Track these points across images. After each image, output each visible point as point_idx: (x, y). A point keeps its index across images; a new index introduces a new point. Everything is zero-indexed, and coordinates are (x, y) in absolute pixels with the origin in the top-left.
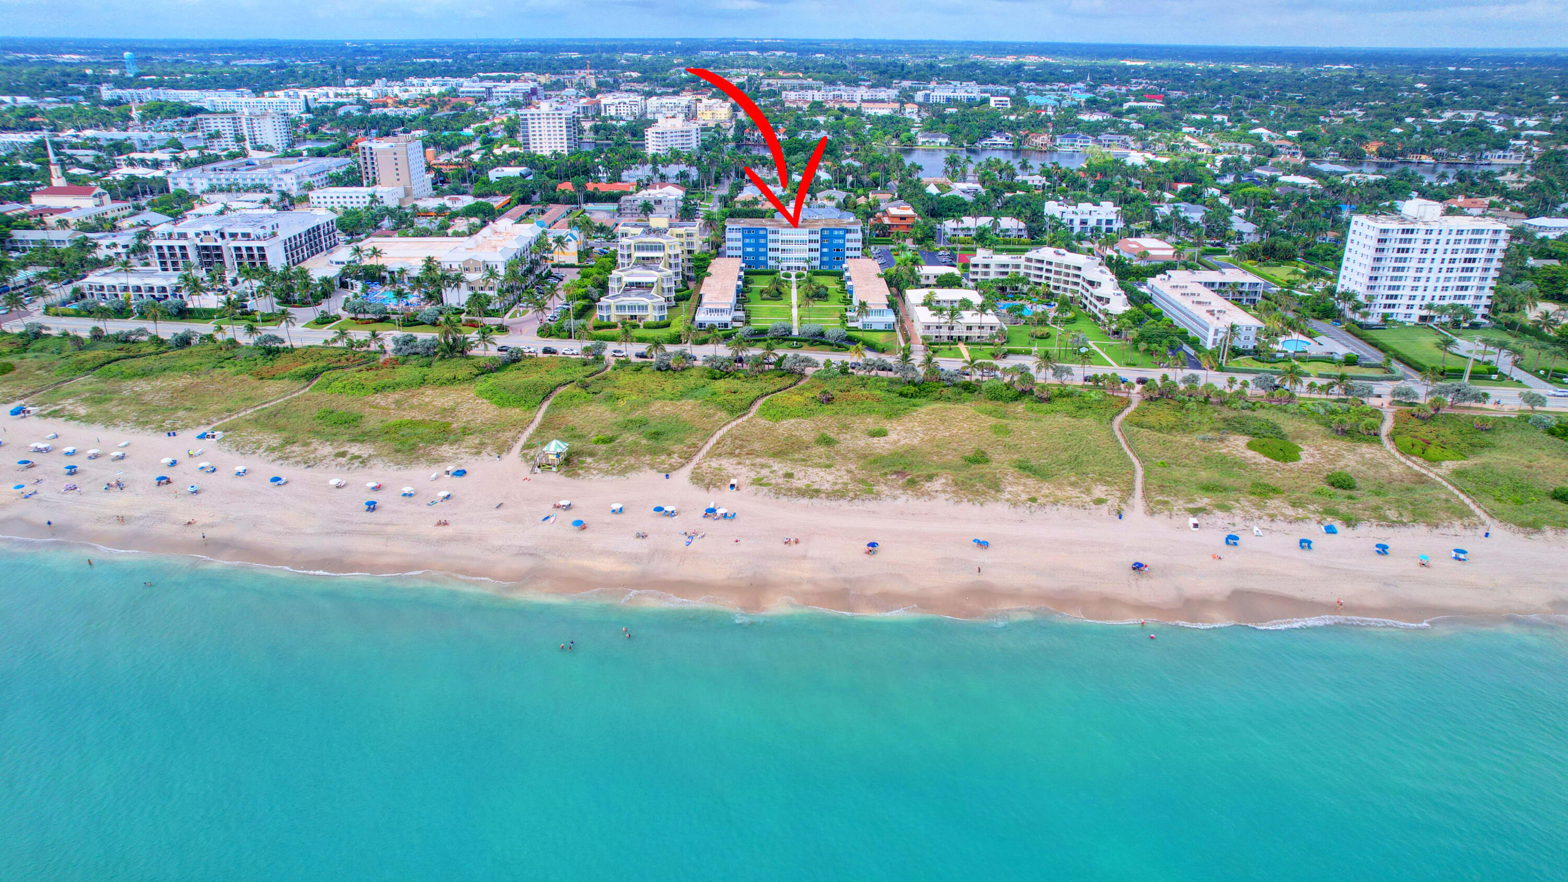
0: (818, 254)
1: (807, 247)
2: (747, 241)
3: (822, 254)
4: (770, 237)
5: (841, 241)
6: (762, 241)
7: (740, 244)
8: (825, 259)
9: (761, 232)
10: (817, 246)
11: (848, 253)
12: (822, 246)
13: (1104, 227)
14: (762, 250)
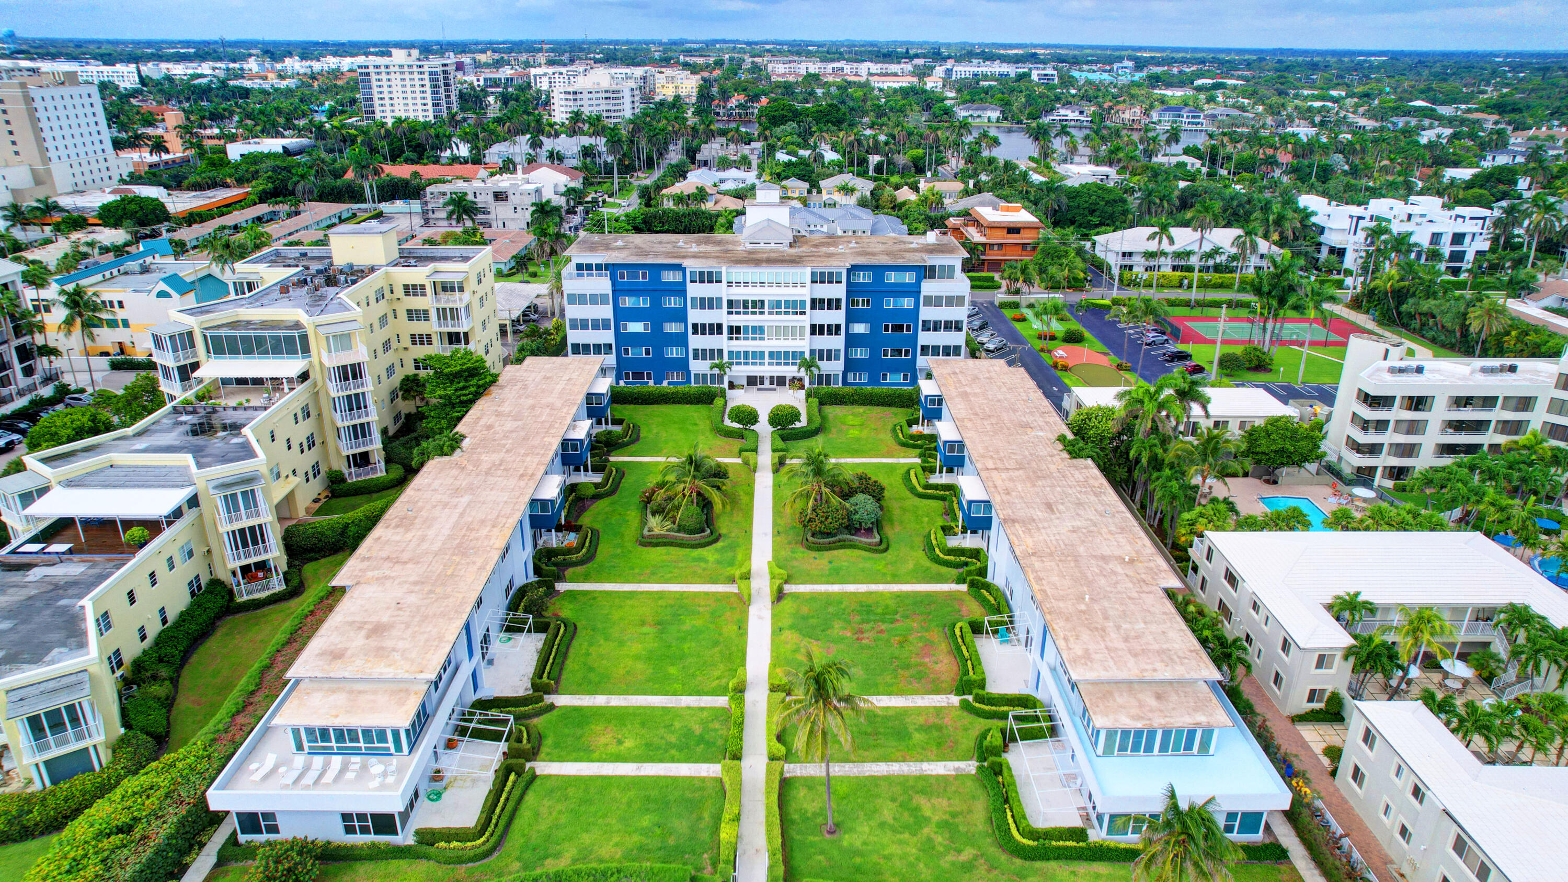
0: (837, 342)
1: (805, 321)
2: (628, 302)
3: (852, 341)
4: (695, 290)
5: (907, 303)
6: (672, 302)
7: (606, 312)
8: (860, 353)
9: (669, 277)
10: (837, 317)
11: (925, 338)
12: (852, 318)
13: (1446, 249)
14: (672, 328)
